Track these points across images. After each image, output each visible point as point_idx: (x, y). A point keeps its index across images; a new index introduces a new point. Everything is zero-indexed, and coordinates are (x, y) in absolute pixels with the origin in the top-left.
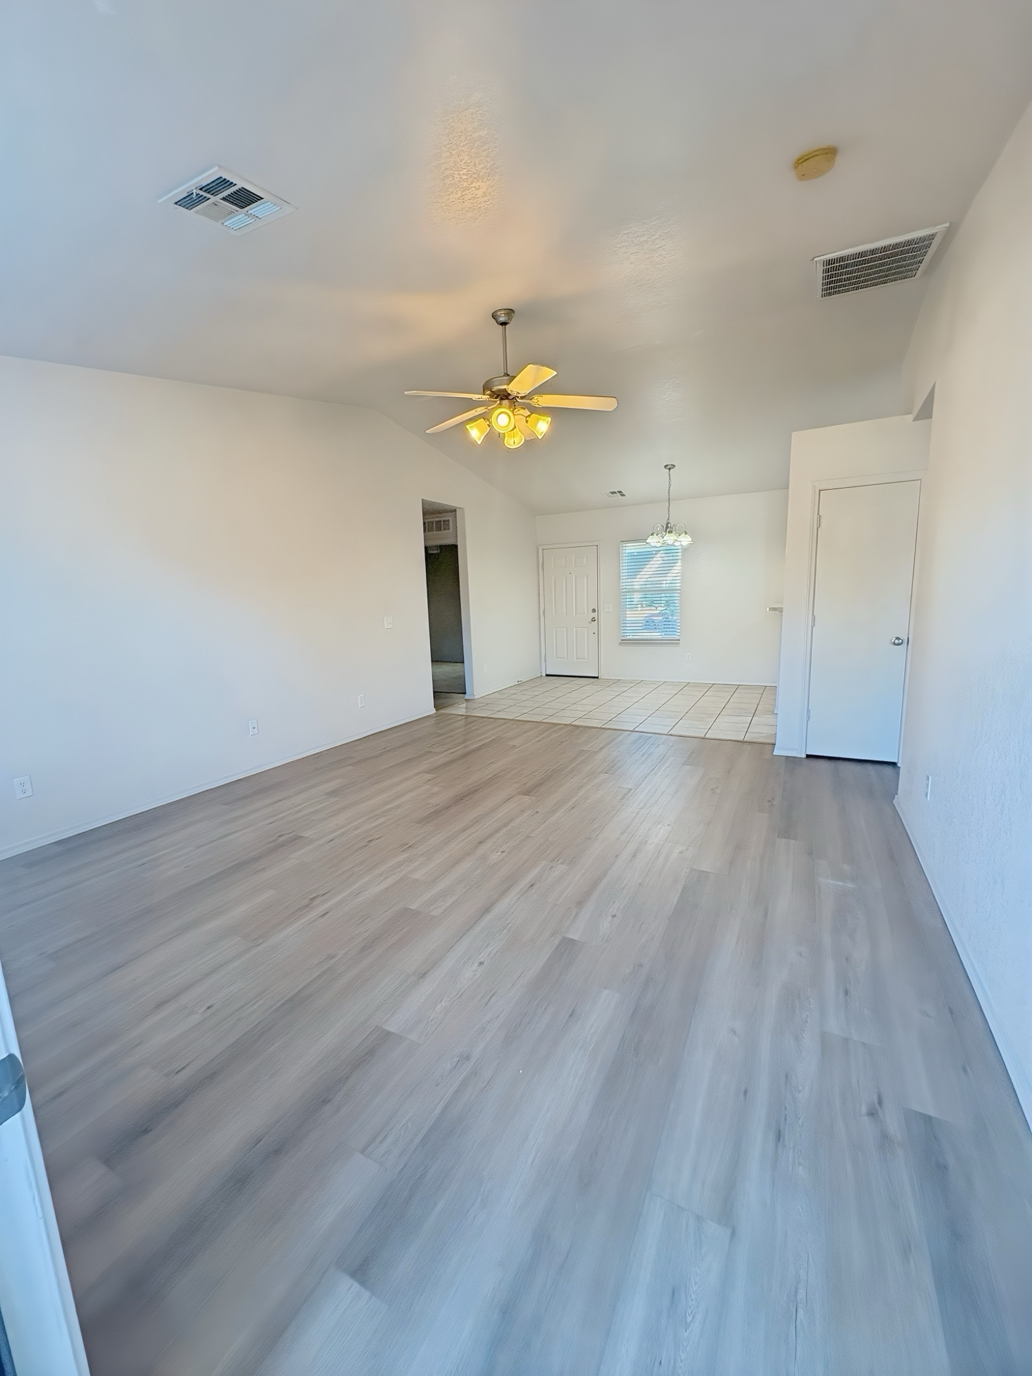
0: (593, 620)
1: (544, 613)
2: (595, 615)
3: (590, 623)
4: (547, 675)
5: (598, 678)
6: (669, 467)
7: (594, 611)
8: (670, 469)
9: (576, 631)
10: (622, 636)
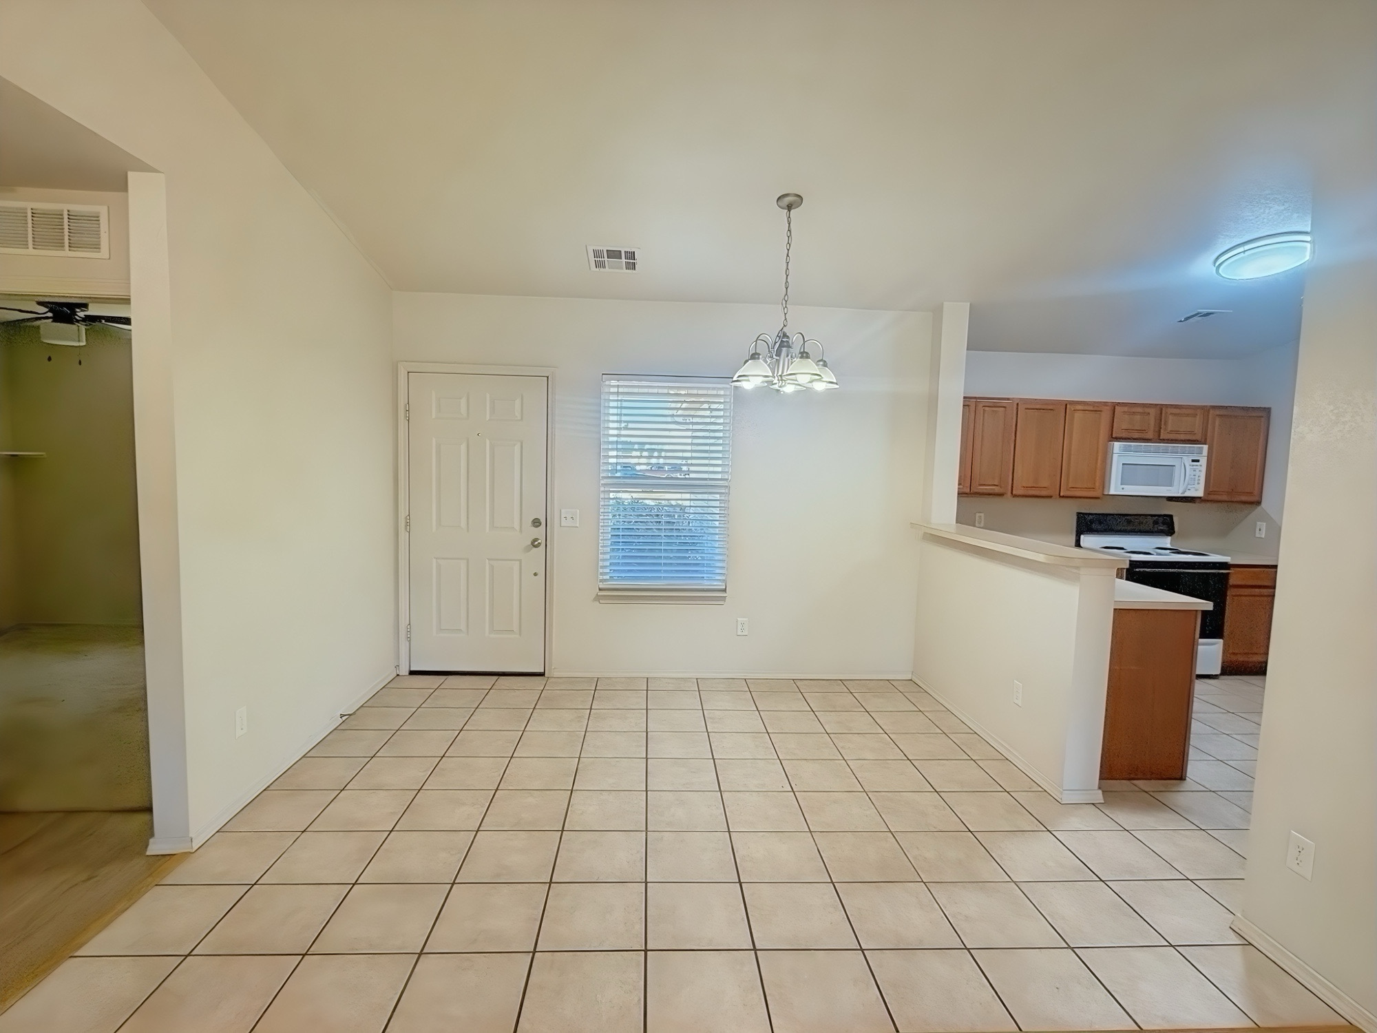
0: (534, 544)
1: (408, 524)
2: (539, 532)
3: (527, 550)
4: (412, 673)
5: (542, 674)
6: (790, 203)
7: (536, 523)
8: (789, 207)
9: (492, 567)
10: (601, 581)
